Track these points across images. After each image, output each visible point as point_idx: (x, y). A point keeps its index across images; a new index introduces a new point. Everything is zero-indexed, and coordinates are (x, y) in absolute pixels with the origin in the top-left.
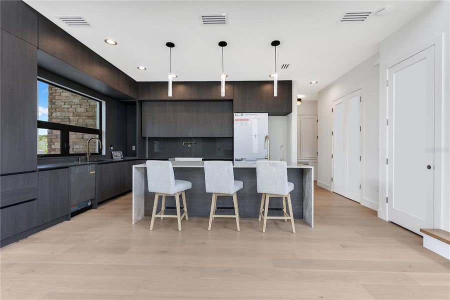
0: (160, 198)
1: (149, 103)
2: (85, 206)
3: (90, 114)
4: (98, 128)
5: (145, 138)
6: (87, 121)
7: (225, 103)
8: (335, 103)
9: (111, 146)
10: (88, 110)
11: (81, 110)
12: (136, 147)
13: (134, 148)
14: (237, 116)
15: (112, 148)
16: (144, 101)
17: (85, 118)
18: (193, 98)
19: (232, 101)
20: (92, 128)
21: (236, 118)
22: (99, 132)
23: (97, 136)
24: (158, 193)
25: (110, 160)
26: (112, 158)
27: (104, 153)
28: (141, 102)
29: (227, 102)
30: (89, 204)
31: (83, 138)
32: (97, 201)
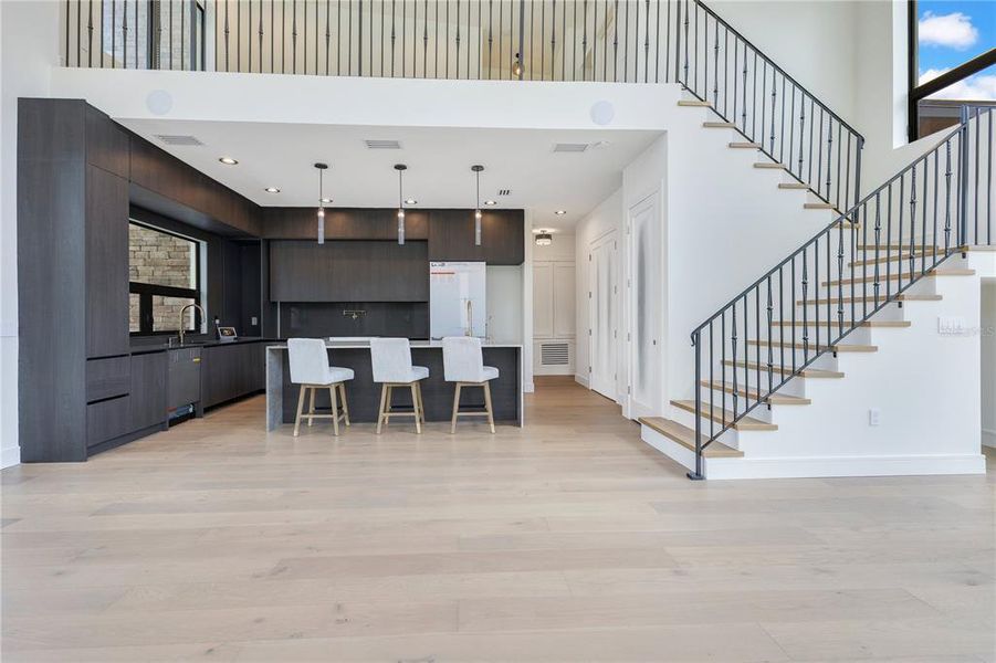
0: (308, 391)
1: (284, 243)
2: (185, 413)
3: (176, 262)
4: (193, 286)
5: (275, 303)
6: (171, 273)
7: (415, 243)
8: (595, 245)
9: (216, 318)
10: (172, 255)
11: (160, 255)
12: (259, 321)
13: (254, 321)
14: (435, 267)
15: (217, 321)
16: (274, 240)
17: (166, 268)
18: (359, 236)
19: (426, 241)
20: (180, 286)
21: (432, 269)
22: (195, 294)
23: (192, 301)
24: (305, 385)
25: (215, 342)
26: (218, 338)
27: (204, 329)
28: (268, 242)
29: (418, 243)
30: (191, 410)
31: (163, 304)
32: (203, 405)
